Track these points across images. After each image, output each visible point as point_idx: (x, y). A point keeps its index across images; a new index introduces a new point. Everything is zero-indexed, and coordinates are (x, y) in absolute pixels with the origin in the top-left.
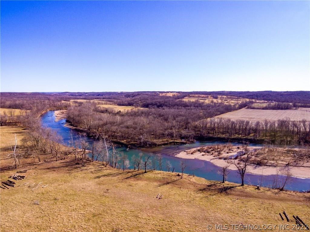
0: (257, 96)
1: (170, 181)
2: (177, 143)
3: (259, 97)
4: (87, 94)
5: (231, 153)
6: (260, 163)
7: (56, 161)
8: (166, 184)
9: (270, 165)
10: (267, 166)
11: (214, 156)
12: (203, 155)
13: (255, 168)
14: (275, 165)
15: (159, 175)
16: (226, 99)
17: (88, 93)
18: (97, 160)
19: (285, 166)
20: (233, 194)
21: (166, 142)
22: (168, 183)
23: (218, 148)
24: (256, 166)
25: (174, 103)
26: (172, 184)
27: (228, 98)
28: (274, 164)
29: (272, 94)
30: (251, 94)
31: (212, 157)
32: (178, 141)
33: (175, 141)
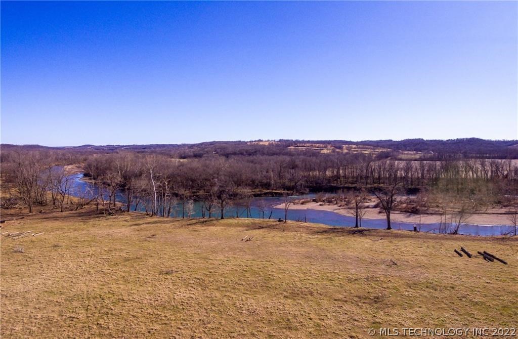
0: (405, 146)
1: (265, 226)
2: (276, 193)
3: (408, 146)
4: (123, 148)
5: (367, 202)
6: (417, 210)
7: (62, 211)
8: (259, 229)
9: (433, 212)
10: (428, 214)
11: (340, 206)
12: (320, 205)
13: (409, 216)
14: (441, 212)
15: (246, 221)
16: (356, 150)
17: (125, 146)
18: (135, 210)
19: (457, 214)
20: (374, 235)
21: (259, 193)
22: (262, 228)
23: (345, 198)
24: (410, 215)
25: (271, 152)
26: (268, 229)
27: (358, 148)
28: (439, 211)
29: (428, 143)
30: (396, 143)
31: (336, 207)
32: (279, 192)
33: (274, 191)
